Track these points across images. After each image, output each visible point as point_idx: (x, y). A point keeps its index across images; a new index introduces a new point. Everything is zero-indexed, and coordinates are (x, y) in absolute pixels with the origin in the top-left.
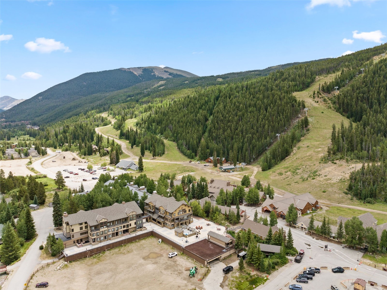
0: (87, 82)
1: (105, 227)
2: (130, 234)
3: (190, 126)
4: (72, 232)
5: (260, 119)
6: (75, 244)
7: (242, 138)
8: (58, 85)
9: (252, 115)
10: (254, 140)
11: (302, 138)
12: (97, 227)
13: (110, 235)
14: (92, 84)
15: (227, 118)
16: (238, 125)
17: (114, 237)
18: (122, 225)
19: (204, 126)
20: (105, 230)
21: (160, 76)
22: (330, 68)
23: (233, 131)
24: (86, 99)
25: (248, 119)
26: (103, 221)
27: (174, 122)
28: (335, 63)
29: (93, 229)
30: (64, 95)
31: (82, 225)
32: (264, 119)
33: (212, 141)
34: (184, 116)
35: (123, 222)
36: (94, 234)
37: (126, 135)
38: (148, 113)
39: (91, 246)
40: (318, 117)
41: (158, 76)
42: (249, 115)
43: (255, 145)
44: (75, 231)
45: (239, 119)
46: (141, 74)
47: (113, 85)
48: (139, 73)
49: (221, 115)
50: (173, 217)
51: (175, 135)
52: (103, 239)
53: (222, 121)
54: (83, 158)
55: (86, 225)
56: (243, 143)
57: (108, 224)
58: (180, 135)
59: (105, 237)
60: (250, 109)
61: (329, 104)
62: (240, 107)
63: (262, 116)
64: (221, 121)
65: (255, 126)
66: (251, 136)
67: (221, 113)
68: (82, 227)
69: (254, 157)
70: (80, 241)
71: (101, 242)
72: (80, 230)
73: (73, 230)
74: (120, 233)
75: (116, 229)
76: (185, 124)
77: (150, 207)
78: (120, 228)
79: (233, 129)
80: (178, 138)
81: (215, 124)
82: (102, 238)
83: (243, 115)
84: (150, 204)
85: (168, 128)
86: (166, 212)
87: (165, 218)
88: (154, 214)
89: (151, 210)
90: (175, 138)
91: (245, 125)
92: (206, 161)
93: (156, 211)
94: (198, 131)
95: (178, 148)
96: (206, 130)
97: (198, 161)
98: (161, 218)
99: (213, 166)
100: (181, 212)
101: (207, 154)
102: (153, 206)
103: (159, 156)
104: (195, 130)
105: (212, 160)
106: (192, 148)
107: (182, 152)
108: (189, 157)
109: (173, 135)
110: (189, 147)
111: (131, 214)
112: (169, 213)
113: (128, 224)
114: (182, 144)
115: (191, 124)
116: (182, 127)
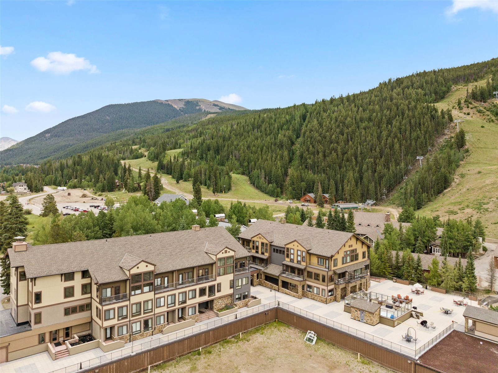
0: (111, 116)
1: (146, 289)
2: (217, 315)
3: (267, 152)
4: (36, 303)
5: (384, 136)
6: (43, 346)
7: (356, 165)
8: (72, 119)
9: (368, 132)
11: (461, 162)
12: (122, 289)
13: (162, 318)
14: (118, 119)
15: (328, 138)
16: (347, 147)
17: (172, 325)
18: (197, 287)
19: (289, 152)
20: (147, 301)
21: (208, 111)
22: (470, 75)
23: (340, 156)
24: (109, 136)
25: (363, 138)
26: (143, 268)
27: (242, 147)
28: (475, 69)
29: (109, 294)
30: (80, 131)
31: (73, 279)
32: (391, 137)
33: (306, 170)
34: (257, 139)
35: (200, 279)
36: (112, 312)
37: (167, 167)
38: (200, 140)
39: (98, 352)
40: (477, 134)
41: (205, 110)
42: (363, 133)
43: (382, 174)
44: (45, 301)
45: (348, 138)
46: (183, 108)
47: (145, 120)
48: (180, 107)
49: (317, 135)
50: (332, 268)
51: (246, 164)
52: (138, 329)
53: (319, 142)
54: (100, 195)
55: (86, 281)
56: (360, 172)
57: (158, 281)
58: (253, 163)
59: (146, 323)
60: (364, 124)
61: (488, 116)
62: (346, 122)
63: (386, 132)
65: (377, 147)
66: (373, 161)
67: (317, 132)
68: (72, 288)
69: (385, 191)
70: (62, 334)
71: (132, 338)
72: (66, 296)
73: (38, 297)
74: (190, 310)
75: (181, 300)
76: (259, 149)
77: (257, 247)
78: (190, 297)
79: (339, 153)
80: (250, 167)
81: (309, 148)
82: (136, 327)
83: (354, 132)
84: (255, 239)
85: (232, 156)
86: (308, 255)
87: (306, 274)
88: (271, 263)
89: (259, 255)
90: (245, 169)
91: (359, 147)
92: (302, 199)
93: (275, 255)
94: (282, 157)
95: (251, 183)
96: (293, 157)
97: (289, 200)
98: (294, 273)
99: (318, 206)
100: (348, 258)
101: (302, 189)
102: (266, 244)
103: (223, 192)
104: (278, 156)
105: (312, 198)
106: (276, 181)
107: (259, 188)
108: (271, 194)
109: (241, 165)
110: (271, 179)
111: (220, 256)
112: (319, 257)
113: (214, 286)
114: (258, 177)
115: (270, 148)
116: (256, 153)
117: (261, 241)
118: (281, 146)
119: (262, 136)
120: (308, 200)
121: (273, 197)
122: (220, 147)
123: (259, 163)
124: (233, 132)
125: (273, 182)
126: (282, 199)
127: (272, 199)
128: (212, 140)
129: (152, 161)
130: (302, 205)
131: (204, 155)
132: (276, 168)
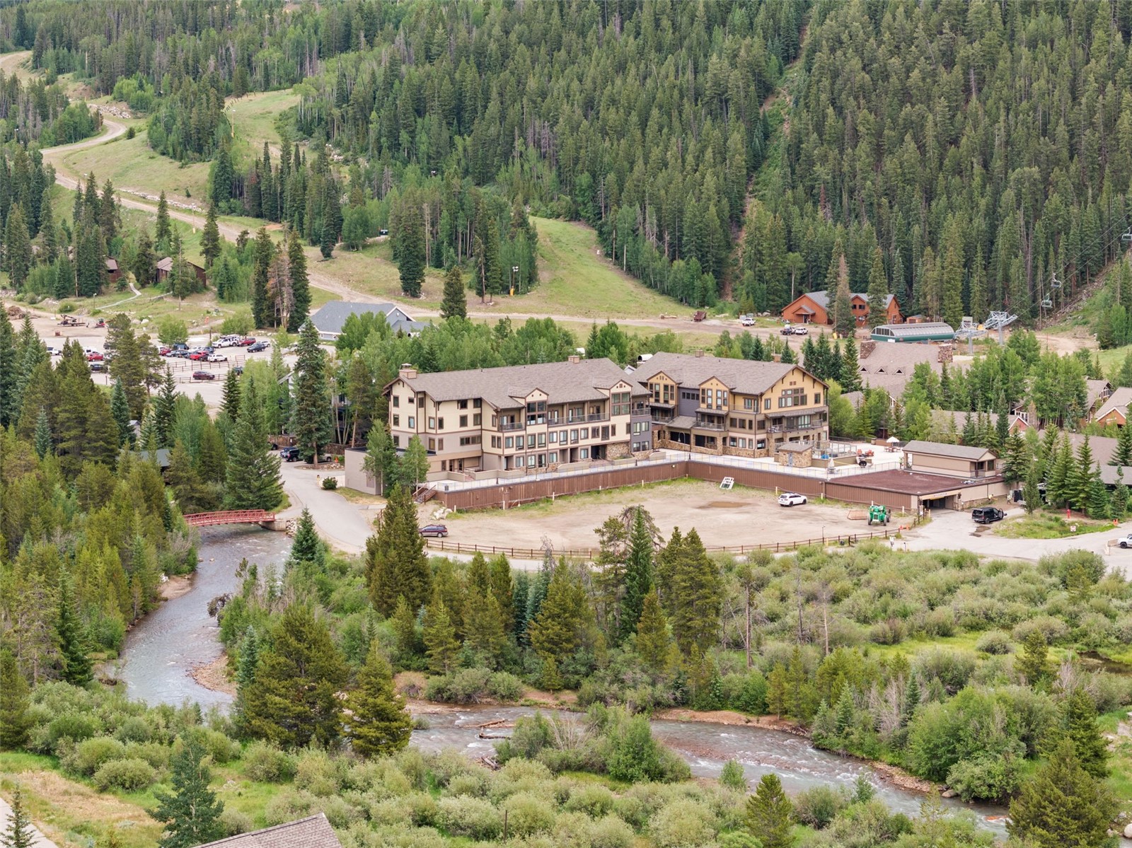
1: (540, 420)
3: (665, 130)
4: (439, 428)
5: (1091, 78)
7: (984, 186)
9: (1041, 56)
10: (1055, 199)
12: (517, 418)
13: (555, 455)
15: (894, 79)
16: (959, 116)
17: (564, 463)
18: (590, 427)
19: (750, 132)
20: (541, 434)
23: (932, 153)
25: (1020, 83)
26: (537, 397)
27: (566, 108)
31: (467, 407)
32: (1115, 83)
33: (809, 206)
34: (621, 68)
35: (591, 417)
42: (1023, 62)
43: (1060, 220)
44: (446, 427)
45: (967, 81)
49: (856, 63)
50: (763, 411)
51: (584, 179)
52: (533, 463)
53: (862, 93)
54: (67, 310)
55: (478, 409)
56: (993, 215)
58: (611, 177)
59: (540, 458)
60: (1032, 26)
62: (970, 14)
63: (1104, 61)
64: (856, 98)
65: (1062, 121)
66: (1037, 176)
67: (856, 51)
68: (467, 416)
72: (461, 425)
73: (441, 423)
74: (583, 451)
75: (573, 438)
76: (634, 118)
78: (583, 436)
79: (930, 142)
80: (601, 195)
81: (825, 116)
83: (992, 60)
84: (653, 381)
85: (526, 143)
86: (731, 396)
87: (728, 422)
88: (679, 415)
89: (661, 404)
90: (580, 199)
91: (1002, 118)
92: (788, 312)
93: (685, 402)
94: (722, 154)
95: (608, 255)
96: (765, 148)
97: (743, 317)
98: (713, 422)
99: (835, 335)
100: (789, 400)
101: (790, 275)
102: (672, 387)
103: (512, 290)
104: (705, 147)
105: (823, 309)
106: (699, 248)
107: (636, 271)
108: (683, 294)
109: (563, 181)
110: (680, 239)
111: (614, 390)
112: (747, 396)
113: (608, 427)
114: (634, 231)
115: (675, 113)
116: (621, 135)
117: (662, 383)
118: (720, 103)
119: (641, 52)
120: (807, 316)
121: (690, 305)
122: (468, 102)
123: (635, 176)
124: (517, 26)
125: (690, 251)
126: (721, 311)
127: (684, 315)
128: (427, 66)
129: (174, 157)
130: (785, 333)
131: (404, 136)
132: (699, 200)
